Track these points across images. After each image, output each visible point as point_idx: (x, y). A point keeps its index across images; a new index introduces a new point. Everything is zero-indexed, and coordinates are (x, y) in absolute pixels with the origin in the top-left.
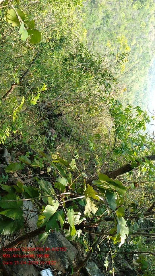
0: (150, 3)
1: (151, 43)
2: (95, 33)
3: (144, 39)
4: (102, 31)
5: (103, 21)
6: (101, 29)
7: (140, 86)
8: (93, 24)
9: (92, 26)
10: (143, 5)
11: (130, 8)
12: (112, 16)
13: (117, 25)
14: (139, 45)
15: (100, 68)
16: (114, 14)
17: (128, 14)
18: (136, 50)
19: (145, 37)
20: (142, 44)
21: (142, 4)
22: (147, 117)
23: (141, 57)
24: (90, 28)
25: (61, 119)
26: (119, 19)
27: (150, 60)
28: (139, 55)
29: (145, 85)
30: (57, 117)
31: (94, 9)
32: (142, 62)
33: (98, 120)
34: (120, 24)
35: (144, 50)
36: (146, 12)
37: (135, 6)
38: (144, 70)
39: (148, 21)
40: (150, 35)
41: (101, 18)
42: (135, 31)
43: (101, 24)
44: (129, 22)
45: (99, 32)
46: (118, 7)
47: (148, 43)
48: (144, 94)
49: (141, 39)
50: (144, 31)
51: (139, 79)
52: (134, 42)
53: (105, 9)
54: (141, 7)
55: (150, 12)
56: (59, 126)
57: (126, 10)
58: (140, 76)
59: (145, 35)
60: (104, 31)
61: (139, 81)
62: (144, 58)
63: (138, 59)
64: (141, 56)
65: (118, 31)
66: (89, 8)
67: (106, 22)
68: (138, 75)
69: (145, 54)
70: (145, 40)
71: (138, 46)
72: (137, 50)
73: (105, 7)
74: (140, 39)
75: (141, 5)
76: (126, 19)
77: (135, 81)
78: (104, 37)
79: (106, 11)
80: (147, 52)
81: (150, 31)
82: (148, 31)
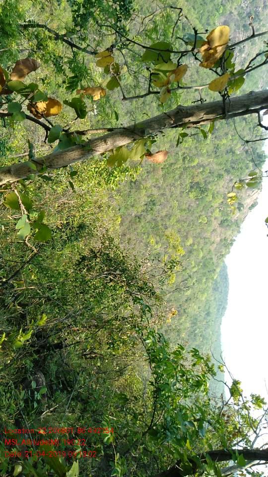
0: (213, 195)
1: (215, 245)
2: (132, 221)
3: (204, 238)
4: (143, 221)
5: (145, 207)
6: (142, 217)
7: (199, 308)
8: (131, 209)
9: (129, 211)
10: (203, 195)
11: (185, 197)
12: (159, 203)
13: (166, 216)
14: (198, 245)
15: (136, 278)
16: (162, 200)
17: (182, 203)
18: (193, 252)
19: (207, 237)
20: (202, 245)
21: (201, 193)
22: (210, 365)
23: (201, 264)
24: (127, 214)
25: (60, 354)
26: (169, 207)
27: (215, 270)
28: (198, 261)
29: (207, 308)
30: (53, 350)
31: (134, 190)
32: (201, 271)
33: (127, 361)
34: (171, 214)
35: (204, 254)
36: (207, 204)
37: (191, 195)
38: (205, 284)
39: (211, 216)
40: (213, 235)
41: (143, 203)
42: (191, 226)
43: (143, 211)
44: (184, 213)
45: (139, 221)
46: (168, 193)
47: (211, 245)
48: (205, 321)
49: (201, 238)
50: (205, 228)
51: (198, 297)
52: (190, 241)
53: (150, 192)
54: (201, 197)
55: (213, 204)
56: (53, 368)
57: (179, 198)
58: (199, 291)
59: (206, 234)
60: (147, 221)
61: (198, 300)
62: (205, 266)
63: (196, 266)
64: (200, 262)
65: (168, 223)
66: (127, 188)
67: (150, 209)
68: (196, 291)
69: (206, 259)
70: (207, 240)
71: (196, 247)
72: (195, 253)
73: (150, 190)
74: (199, 239)
75: (201, 195)
76: (179, 209)
77: (192, 298)
78: (147, 228)
79: (151, 196)
80: (210, 257)
81: (213, 229)
82: (210, 229)
